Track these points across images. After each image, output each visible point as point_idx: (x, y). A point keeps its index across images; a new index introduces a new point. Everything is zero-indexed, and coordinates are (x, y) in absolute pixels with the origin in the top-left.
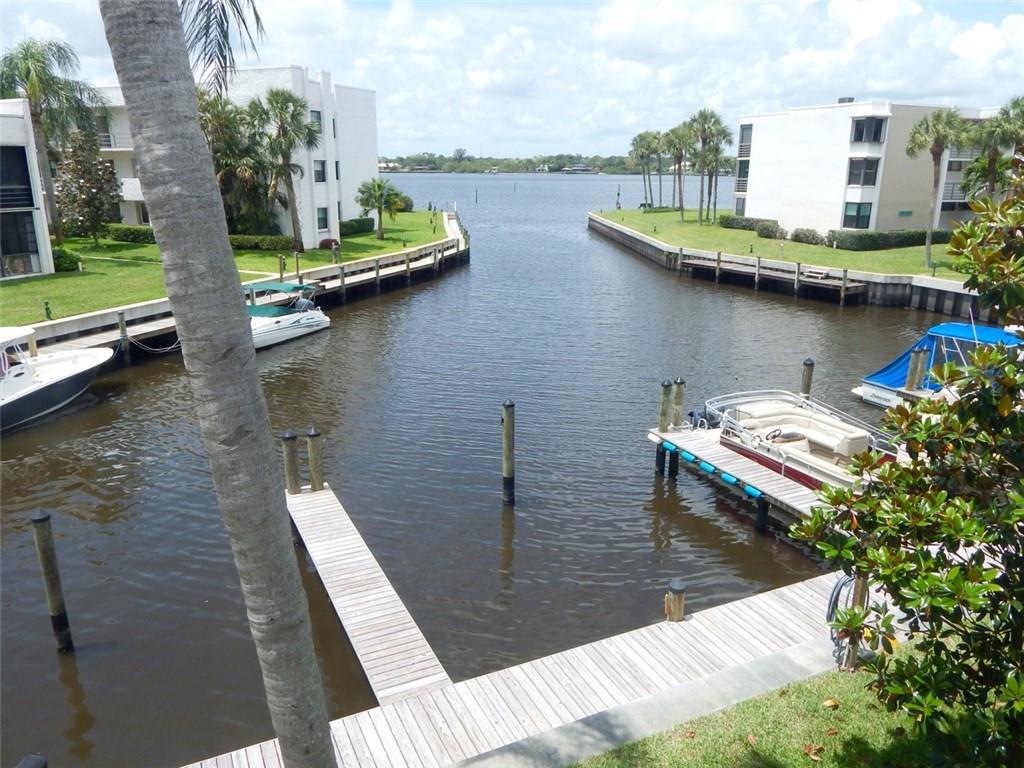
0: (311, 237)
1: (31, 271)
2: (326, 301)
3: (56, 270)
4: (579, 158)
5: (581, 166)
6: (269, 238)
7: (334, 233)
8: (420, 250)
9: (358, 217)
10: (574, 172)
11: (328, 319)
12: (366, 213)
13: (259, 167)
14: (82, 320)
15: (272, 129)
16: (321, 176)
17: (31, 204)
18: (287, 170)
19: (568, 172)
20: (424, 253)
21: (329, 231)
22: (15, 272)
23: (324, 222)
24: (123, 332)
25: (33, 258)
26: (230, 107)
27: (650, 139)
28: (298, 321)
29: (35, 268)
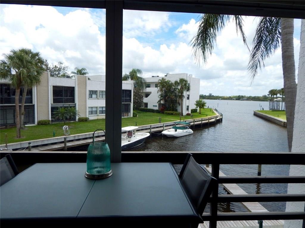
0: (185, 112)
1: (128, 116)
2: (192, 127)
3: (133, 116)
4: (245, 96)
5: (246, 99)
6: (175, 112)
7: (190, 112)
8: (211, 117)
9: (195, 108)
10: (244, 100)
11: (193, 131)
12: (197, 108)
13: (176, 96)
14: (142, 127)
15: (179, 87)
16: (188, 98)
17: (131, 102)
18: (181, 97)
19: (242, 100)
20: (212, 118)
21: (189, 111)
22: (125, 116)
23: (188, 109)
24: (151, 130)
25: (129, 113)
26: (170, 82)
27: (274, 91)
28: (187, 131)
29: (129, 115)
